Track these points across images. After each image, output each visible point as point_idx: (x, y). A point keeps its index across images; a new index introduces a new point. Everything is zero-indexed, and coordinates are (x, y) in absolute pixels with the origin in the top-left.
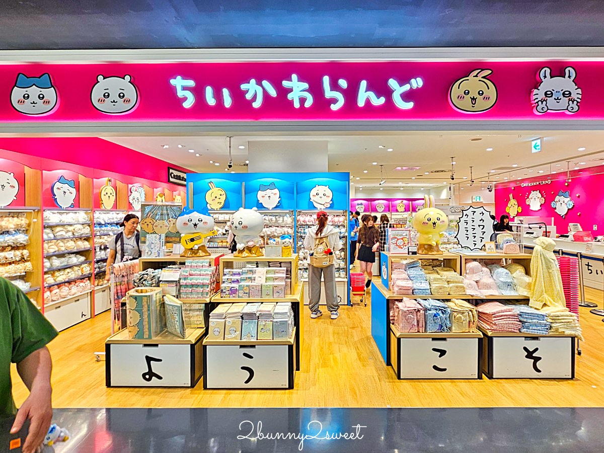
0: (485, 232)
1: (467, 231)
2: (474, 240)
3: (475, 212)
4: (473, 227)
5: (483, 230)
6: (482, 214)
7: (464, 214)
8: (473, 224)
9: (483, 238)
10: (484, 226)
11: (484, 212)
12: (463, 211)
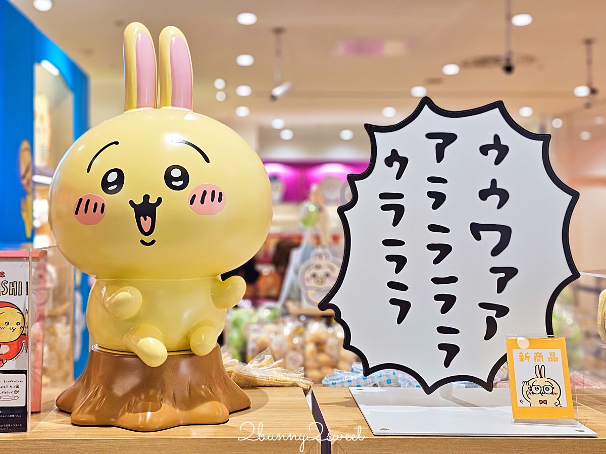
0: (511, 272)
1: (401, 262)
2: (447, 320)
3: (450, 138)
4: (439, 238)
5: (502, 260)
6: (494, 153)
7: (383, 153)
8: (439, 217)
9: (502, 311)
10: (506, 232)
11: (509, 137)
12: (371, 129)
